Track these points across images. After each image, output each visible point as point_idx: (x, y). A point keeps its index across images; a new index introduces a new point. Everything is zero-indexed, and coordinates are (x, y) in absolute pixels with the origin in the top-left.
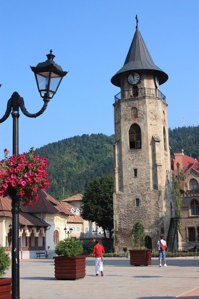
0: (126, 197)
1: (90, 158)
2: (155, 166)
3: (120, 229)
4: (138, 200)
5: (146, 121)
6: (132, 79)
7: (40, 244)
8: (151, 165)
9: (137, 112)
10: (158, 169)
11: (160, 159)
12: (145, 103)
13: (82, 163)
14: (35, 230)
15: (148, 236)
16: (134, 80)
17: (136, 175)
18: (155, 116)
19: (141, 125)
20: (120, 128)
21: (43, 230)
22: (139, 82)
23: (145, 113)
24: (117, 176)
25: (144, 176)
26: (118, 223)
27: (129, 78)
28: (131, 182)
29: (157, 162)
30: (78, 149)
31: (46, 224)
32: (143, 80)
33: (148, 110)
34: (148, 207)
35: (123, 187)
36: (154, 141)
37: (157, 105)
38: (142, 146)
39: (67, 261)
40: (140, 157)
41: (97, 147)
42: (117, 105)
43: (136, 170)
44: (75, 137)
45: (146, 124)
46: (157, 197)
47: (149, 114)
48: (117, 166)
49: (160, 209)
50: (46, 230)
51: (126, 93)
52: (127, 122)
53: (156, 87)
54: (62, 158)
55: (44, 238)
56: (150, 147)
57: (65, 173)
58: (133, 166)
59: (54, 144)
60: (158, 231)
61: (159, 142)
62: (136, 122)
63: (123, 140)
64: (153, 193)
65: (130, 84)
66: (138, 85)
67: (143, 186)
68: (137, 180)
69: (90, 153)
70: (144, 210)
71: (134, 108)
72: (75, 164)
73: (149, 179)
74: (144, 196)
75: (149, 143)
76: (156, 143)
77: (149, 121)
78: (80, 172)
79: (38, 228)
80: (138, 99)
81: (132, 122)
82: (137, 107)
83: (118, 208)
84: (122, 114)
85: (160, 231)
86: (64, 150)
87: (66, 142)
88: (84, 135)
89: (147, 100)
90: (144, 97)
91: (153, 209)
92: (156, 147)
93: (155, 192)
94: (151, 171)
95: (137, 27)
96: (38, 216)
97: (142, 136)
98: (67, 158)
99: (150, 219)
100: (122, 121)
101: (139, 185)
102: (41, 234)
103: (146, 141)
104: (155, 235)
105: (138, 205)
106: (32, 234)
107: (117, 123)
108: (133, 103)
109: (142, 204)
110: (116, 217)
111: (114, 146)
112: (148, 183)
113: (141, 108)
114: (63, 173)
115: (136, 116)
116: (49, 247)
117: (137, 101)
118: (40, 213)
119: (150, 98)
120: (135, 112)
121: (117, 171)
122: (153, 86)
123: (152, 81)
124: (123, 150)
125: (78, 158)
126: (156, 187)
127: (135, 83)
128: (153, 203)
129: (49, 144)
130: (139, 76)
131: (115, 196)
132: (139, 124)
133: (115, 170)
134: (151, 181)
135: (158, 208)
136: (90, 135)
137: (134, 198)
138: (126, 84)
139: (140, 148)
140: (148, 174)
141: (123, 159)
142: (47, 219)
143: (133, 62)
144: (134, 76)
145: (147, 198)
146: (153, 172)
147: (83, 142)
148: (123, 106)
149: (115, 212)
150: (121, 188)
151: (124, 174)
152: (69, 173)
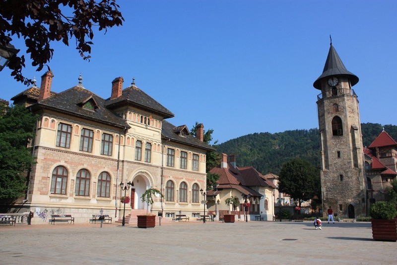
0: (332, 174)
1: (260, 150)
2: (355, 149)
3: (327, 199)
4: (341, 176)
5: (346, 114)
6: (332, 82)
7: (256, 210)
8: (351, 148)
9: (338, 107)
10: (358, 151)
11: (358, 144)
12: (344, 100)
13: (254, 153)
14: (253, 199)
15: (351, 205)
16: (334, 83)
17: (339, 156)
18: (353, 110)
19: (342, 117)
20: (324, 120)
21: (258, 199)
22: (338, 84)
23: (344, 108)
24: (323, 157)
25: (346, 157)
26: (325, 194)
27: (329, 81)
28: (335, 162)
29: (356, 146)
30: (251, 143)
31: (260, 194)
32: (340, 82)
33: (347, 105)
34: (350, 181)
35: (328, 165)
36: (353, 129)
37: (353, 102)
38: (344, 133)
39: (385, 223)
40: (342, 142)
41: (265, 142)
42: (320, 103)
43: (339, 153)
44: (249, 135)
45: (346, 116)
46: (358, 173)
47: (348, 109)
48: (323, 149)
49: (361, 183)
50: (260, 199)
51: (328, 93)
52: (330, 115)
53: (350, 88)
54: (240, 150)
55: (258, 205)
56: (350, 134)
57: (242, 161)
58: (336, 149)
59: (234, 140)
60: (359, 201)
61: (357, 130)
62: (338, 115)
63: (327, 129)
64: (354, 170)
65: (330, 86)
66: (337, 87)
67: (345, 165)
68: (340, 160)
69: (260, 146)
70: (347, 184)
71: (336, 104)
72: (249, 154)
73: (351, 159)
74: (346, 173)
75: (349, 131)
76: (355, 131)
77: (348, 114)
78: (253, 160)
79: (255, 197)
80: (338, 97)
81: (334, 115)
82: (337, 103)
83: (325, 182)
84: (325, 109)
85: (361, 201)
86: (241, 144)
87: (243, 139)
88: (255, 134)
89: (346, 98)
90: (343, 95)
91: (354, 183)
92: (355, 134)
93: (356, 169)
94: (352, 153)
95: (331, 44)
96: (253, 188)
97: (343, 126)
98: (243, 150)
99: (352, 191)
100: (326, 114)
101: (342, 164)
102: (256, 202)
103: (346, 129)
104: (356, 204)
105: (342, 179)
106: (251, 202)
107: (321, 117)
108: (334, 100)
109: (345, 179)
110: (323, 189)
111: (320, 134)
112: (350, 162)
113: (341, 104)
114: (241, 160)
115: (337, 110)
116: (262, 212)
117: (337, 99)
118: (255, 186)
119: (347, 96)
120: (337, 107)
121: (323, 153)
122: (348, 87)
123: (347, 83)
124: (328, 137)
125: (251, 150)
126: (356, 165)
127: (335, 85)
128: (354, 178)
129: (231, 140)
130: (337, 80)
131: (322, 173)
132: (340, 116)
133: (321, 153)
134: (352, 160)
135: (359, 183)
136: (259, 133)
137: (338, 174)
138: (327, 86)
139: (342, 135)
140: (349, 155)
141: (328, 144)
142: (260, 191)
143: (331, 69)
144: (333, 80)
145: (350, 174)
146: (353, 154)
147: (255, 138)
148: (326, 102)
149: (322, 185)
150: (327, 166)
151: (329, 155)
152: (245, 160)
